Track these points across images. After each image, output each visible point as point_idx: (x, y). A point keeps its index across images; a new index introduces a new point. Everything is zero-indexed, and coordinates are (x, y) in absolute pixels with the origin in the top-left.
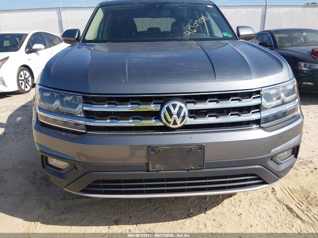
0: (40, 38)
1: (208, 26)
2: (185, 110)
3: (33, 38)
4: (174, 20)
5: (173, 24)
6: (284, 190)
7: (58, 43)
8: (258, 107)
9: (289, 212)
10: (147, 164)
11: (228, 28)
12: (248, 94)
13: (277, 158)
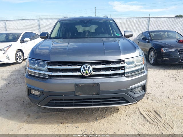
0: (28, 35)
1: (112, 30)
2: (91, 68)
3: (24, 35)
4: (97, 26)
5: (96, 29)
6: (144, 110)
7: (38, 38)
8: (123, 67)
9: (144, 119)
10: (75, 92)
11: (119, 32)
12: (119, 62)
13: (133, 91)
